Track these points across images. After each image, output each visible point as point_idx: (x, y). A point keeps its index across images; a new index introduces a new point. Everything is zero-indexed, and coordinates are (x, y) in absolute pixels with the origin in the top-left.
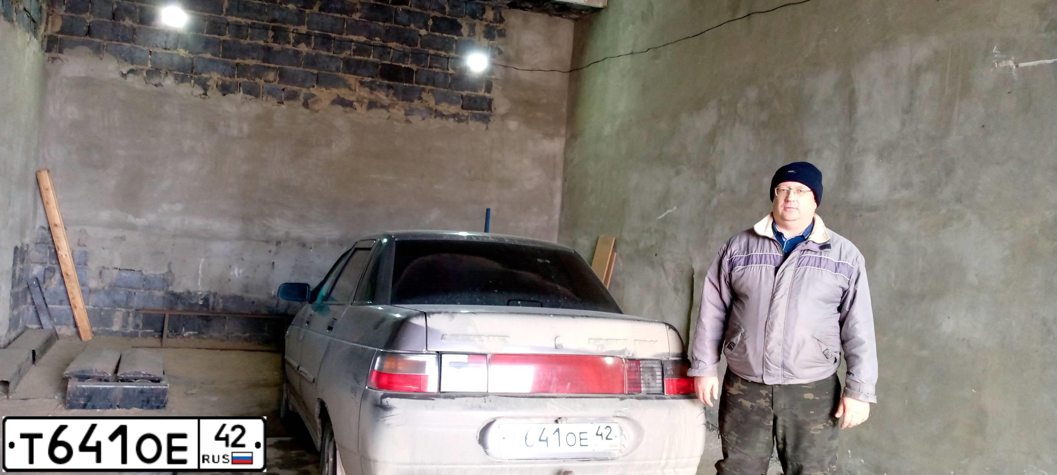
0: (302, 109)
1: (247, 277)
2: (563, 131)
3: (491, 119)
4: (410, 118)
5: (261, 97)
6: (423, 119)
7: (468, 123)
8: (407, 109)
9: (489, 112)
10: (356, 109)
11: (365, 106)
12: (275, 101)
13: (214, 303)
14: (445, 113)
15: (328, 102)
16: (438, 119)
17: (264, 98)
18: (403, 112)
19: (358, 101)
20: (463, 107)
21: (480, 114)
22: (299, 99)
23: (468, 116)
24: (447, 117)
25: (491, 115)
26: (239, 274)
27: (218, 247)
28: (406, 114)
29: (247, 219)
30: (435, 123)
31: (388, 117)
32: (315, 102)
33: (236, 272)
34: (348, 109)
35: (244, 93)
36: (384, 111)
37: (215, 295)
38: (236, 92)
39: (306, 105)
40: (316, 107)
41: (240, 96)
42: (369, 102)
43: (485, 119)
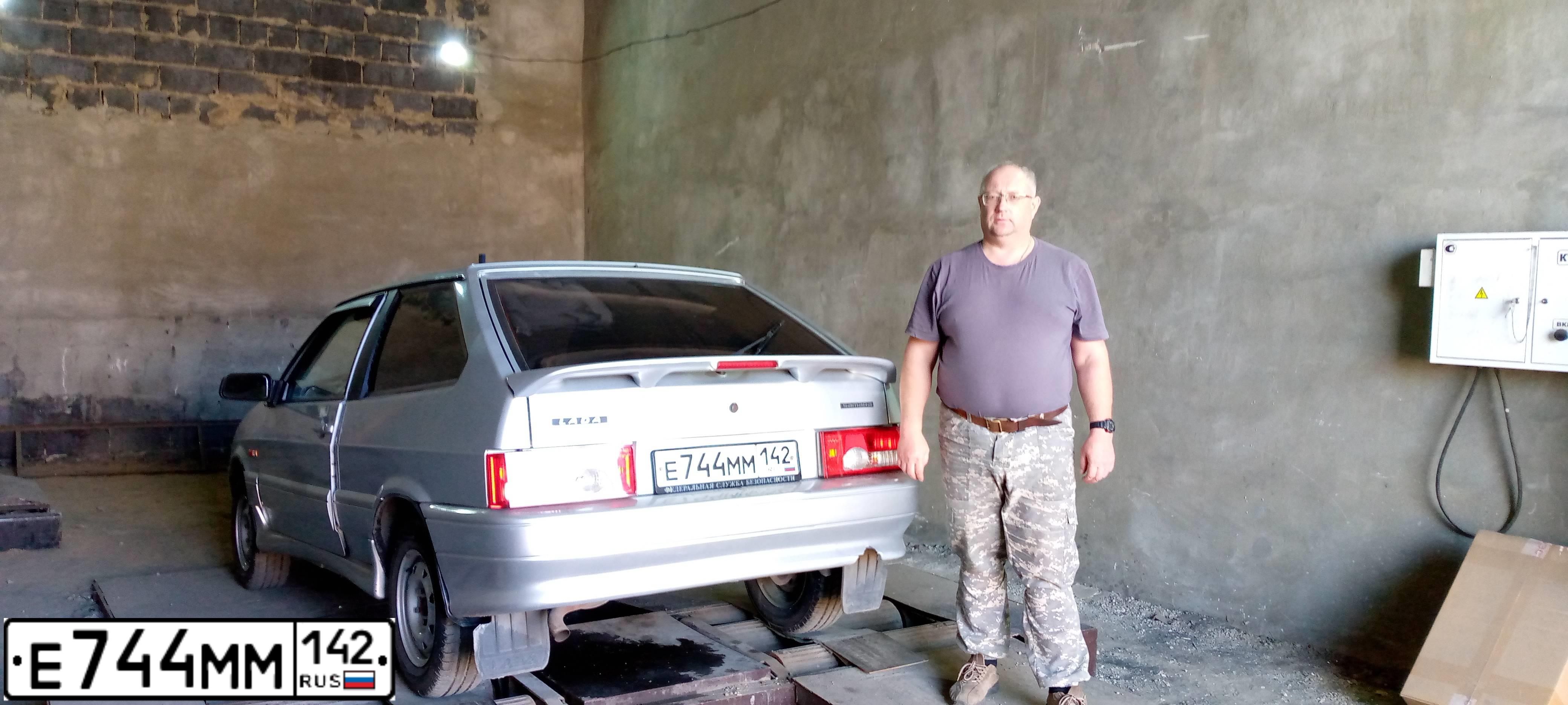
0: (201, 126)
1: (135, 371)
2: (580, 144)
3: (476, 129)
4: (361, 133)
5: (136, 110)
6: (379, 132)
7: (443, 135)
8: (355, 119)
9: (473, 120)
10: (279, 122)
11: (292, 118)
12: (157, 115)
13: (88, 410)
14: (411, 123)
15: (237, 114)
16: (401, 132)
17: (141, 112)
18: (349, 124)
19: (281, 110)
20: (434, 114)
21: (459, 123)
22: (195, 112)
23: (443, 127)
24: (413, 129)
25: (476, 124)
26: (123, 366)
27: (87, 330)
28: (353, 127)
29: (128, 287)
30: (395, 138)
31: (327, 132)
32: (219, 114)
33: (119, 365)
34: (268, 123)
35: (110, 104)
36: (320, 124)
37: (89, 399)
38: (97, 105)
39: (204, 118)
40: (220, 121)
41: (103, 109)
42: (299, 112)
43: (468, 130)
